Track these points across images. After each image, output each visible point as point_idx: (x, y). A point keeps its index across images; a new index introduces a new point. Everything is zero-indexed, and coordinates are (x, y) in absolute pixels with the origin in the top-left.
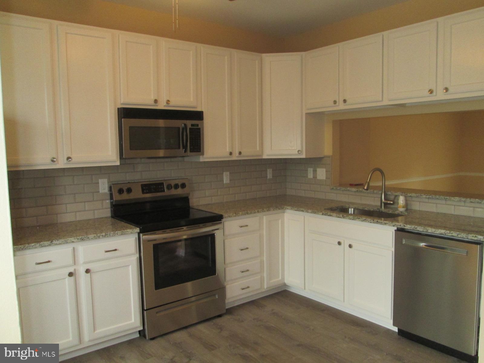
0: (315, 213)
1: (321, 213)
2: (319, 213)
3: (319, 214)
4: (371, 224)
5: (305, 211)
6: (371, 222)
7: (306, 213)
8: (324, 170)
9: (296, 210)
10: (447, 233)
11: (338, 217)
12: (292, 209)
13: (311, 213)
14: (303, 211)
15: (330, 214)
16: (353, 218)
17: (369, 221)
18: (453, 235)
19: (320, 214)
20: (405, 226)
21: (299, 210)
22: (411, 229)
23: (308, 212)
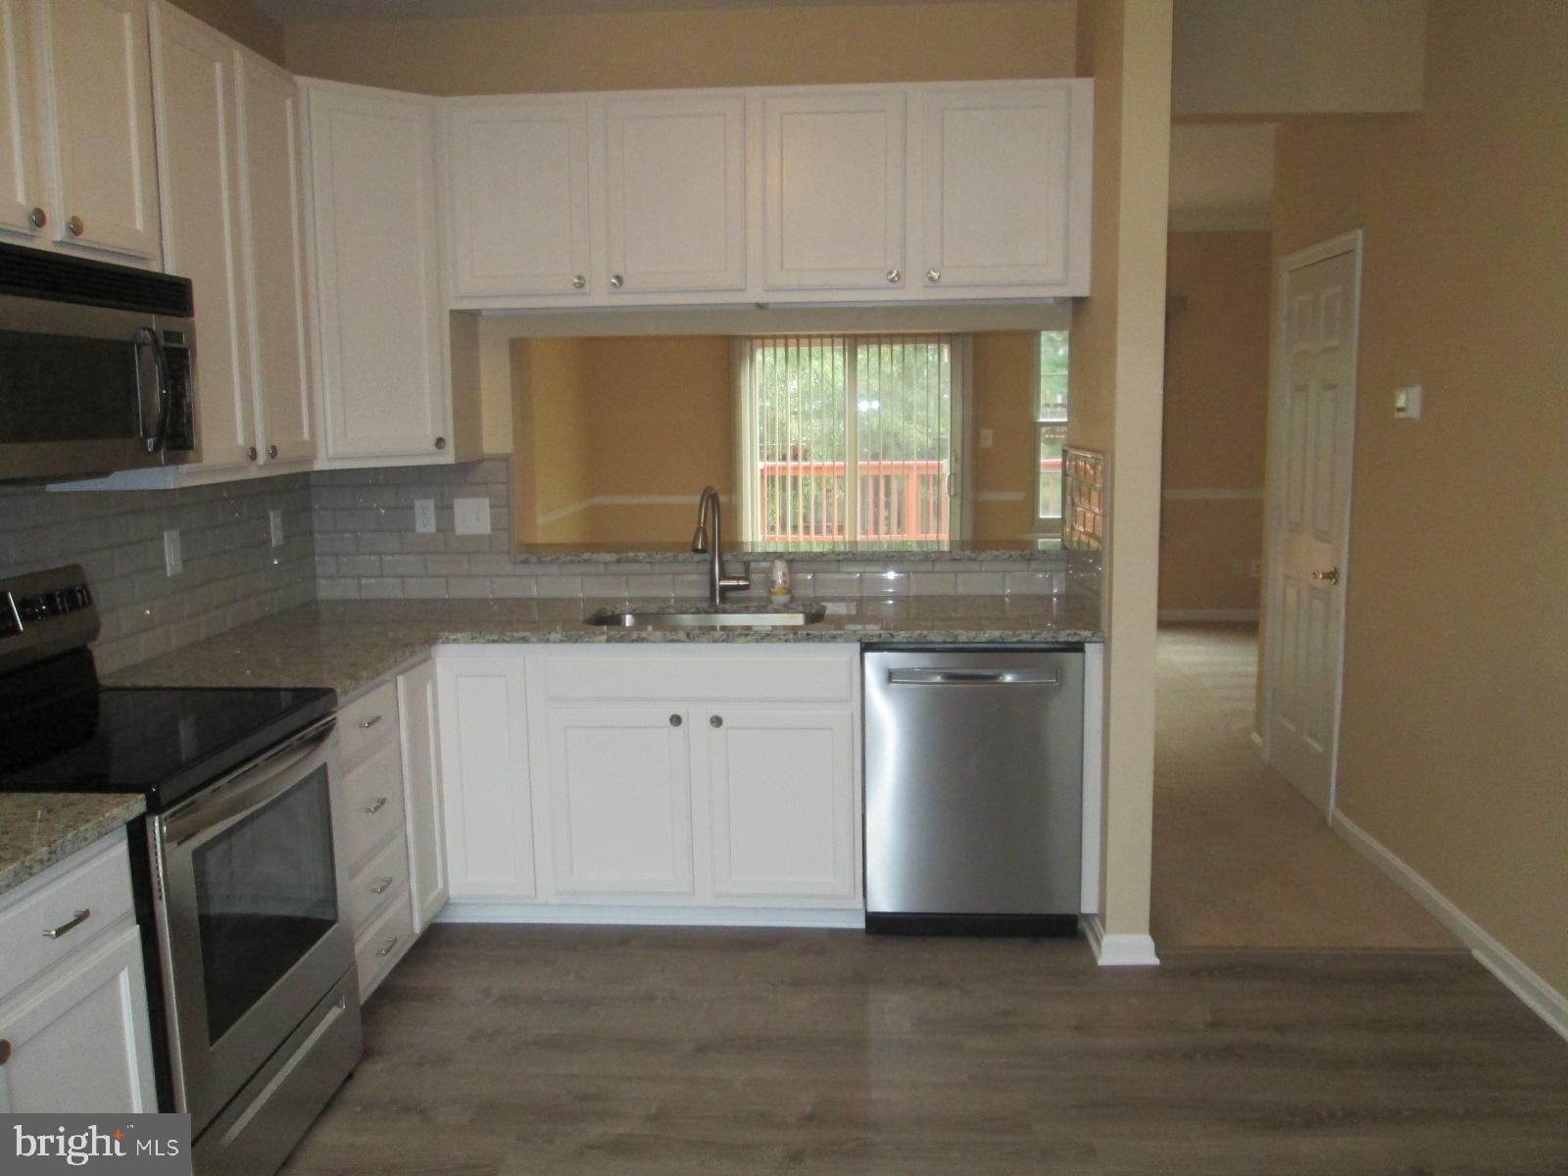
0: (577, 640)
1: (604, 637)
2: (598, 638)
3: (593, 642)
4: (789, 645)
5: (534, 639)
6: (787, 641)
7: (540, 647)
8: (485, 503)
9: (494, 642)
10: (1008, 635)
11: (672, 641)
12: (473, 639)
13: (562, 641)
14: (524, 640)
15: (639, 637)
16: (725, 637)
17: (780, 639)
18: (1021, 638)
19: (601, 642)
20: (892, 635)
21: (506, 638)
22: (910, 640)
23: (547, 641)
